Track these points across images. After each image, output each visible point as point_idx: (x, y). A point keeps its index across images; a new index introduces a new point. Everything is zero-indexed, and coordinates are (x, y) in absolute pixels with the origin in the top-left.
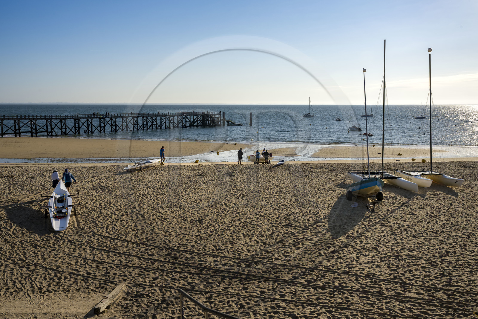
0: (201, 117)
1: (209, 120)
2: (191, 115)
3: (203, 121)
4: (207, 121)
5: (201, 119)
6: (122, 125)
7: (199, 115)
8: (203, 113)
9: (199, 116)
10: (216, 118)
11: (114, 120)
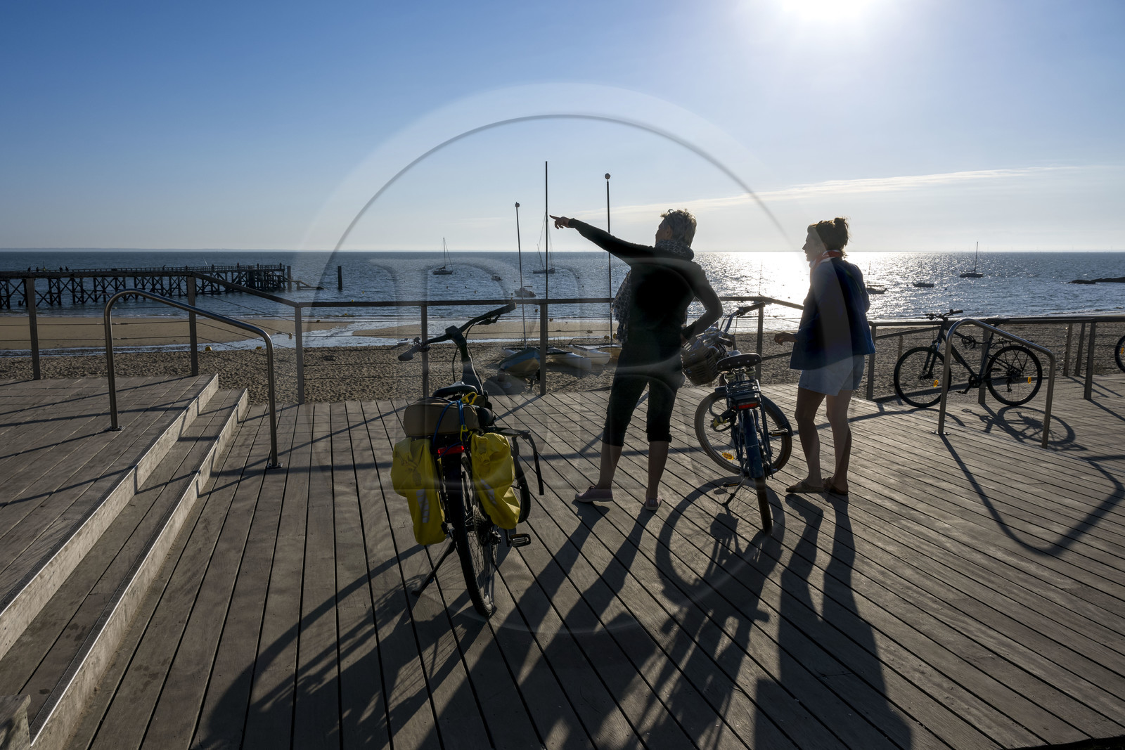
0: (246, 274)
1: (261, 280)
2: (228, 271)
3: (251, 282)
4: (258, 281)
5: (246, 278)
6: (95, 291)
7: (243, 271)
8: (249, 267)
9: (244, 273)
10: (276, 276)
11: (78, 280)
